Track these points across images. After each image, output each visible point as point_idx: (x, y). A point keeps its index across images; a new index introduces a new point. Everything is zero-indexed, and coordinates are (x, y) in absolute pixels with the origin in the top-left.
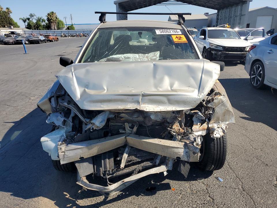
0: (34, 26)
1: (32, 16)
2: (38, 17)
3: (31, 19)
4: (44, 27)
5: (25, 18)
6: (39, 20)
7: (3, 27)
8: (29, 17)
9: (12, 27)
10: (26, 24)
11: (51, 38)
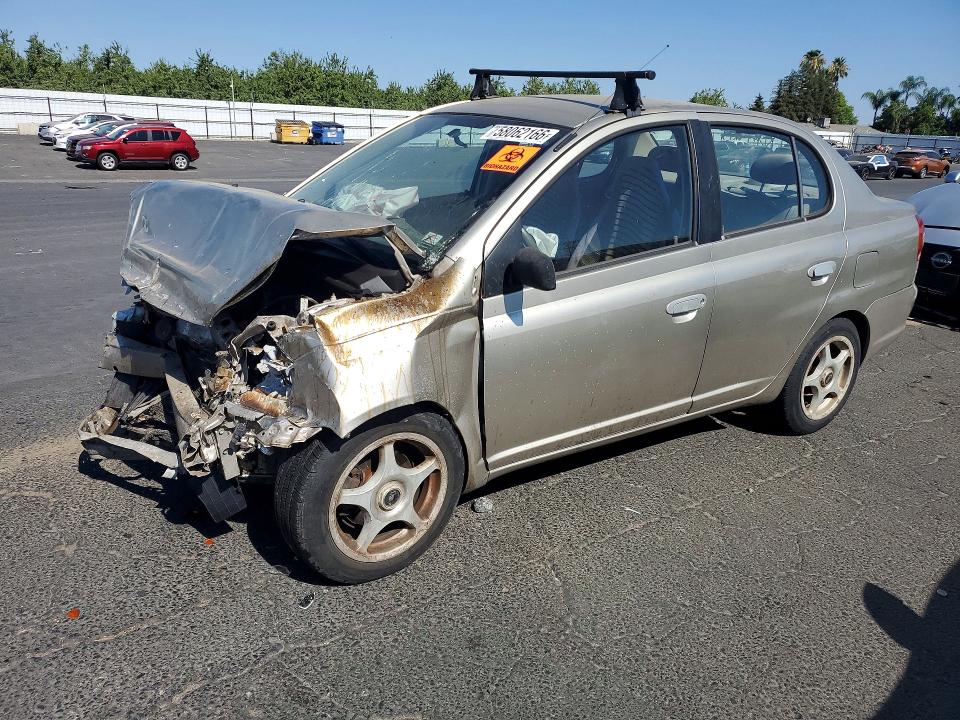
0: (904, 121)
1: (910, 84)
2: (929, 87)
3: (902, 97)
4: (937, 126)
5: (886, 91)
6: (930, 100)
7: (801, 121)
8: (897, 88)
9: (827, 122)
10: (880, 112)
11: (918, 163)
